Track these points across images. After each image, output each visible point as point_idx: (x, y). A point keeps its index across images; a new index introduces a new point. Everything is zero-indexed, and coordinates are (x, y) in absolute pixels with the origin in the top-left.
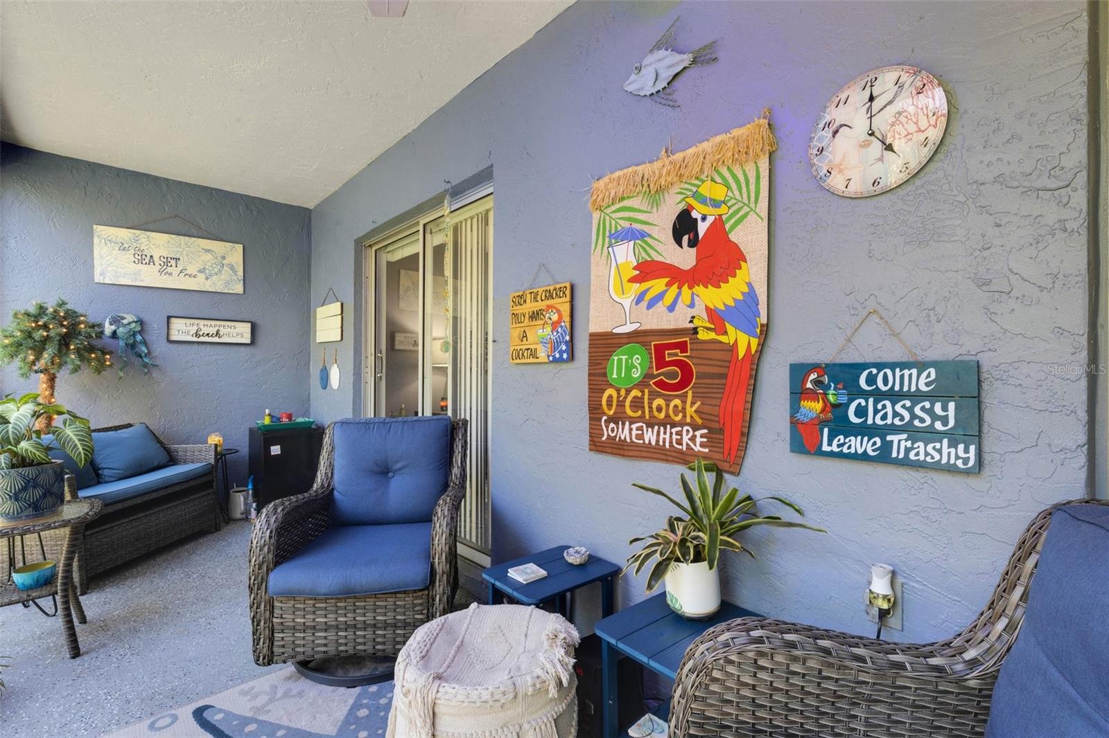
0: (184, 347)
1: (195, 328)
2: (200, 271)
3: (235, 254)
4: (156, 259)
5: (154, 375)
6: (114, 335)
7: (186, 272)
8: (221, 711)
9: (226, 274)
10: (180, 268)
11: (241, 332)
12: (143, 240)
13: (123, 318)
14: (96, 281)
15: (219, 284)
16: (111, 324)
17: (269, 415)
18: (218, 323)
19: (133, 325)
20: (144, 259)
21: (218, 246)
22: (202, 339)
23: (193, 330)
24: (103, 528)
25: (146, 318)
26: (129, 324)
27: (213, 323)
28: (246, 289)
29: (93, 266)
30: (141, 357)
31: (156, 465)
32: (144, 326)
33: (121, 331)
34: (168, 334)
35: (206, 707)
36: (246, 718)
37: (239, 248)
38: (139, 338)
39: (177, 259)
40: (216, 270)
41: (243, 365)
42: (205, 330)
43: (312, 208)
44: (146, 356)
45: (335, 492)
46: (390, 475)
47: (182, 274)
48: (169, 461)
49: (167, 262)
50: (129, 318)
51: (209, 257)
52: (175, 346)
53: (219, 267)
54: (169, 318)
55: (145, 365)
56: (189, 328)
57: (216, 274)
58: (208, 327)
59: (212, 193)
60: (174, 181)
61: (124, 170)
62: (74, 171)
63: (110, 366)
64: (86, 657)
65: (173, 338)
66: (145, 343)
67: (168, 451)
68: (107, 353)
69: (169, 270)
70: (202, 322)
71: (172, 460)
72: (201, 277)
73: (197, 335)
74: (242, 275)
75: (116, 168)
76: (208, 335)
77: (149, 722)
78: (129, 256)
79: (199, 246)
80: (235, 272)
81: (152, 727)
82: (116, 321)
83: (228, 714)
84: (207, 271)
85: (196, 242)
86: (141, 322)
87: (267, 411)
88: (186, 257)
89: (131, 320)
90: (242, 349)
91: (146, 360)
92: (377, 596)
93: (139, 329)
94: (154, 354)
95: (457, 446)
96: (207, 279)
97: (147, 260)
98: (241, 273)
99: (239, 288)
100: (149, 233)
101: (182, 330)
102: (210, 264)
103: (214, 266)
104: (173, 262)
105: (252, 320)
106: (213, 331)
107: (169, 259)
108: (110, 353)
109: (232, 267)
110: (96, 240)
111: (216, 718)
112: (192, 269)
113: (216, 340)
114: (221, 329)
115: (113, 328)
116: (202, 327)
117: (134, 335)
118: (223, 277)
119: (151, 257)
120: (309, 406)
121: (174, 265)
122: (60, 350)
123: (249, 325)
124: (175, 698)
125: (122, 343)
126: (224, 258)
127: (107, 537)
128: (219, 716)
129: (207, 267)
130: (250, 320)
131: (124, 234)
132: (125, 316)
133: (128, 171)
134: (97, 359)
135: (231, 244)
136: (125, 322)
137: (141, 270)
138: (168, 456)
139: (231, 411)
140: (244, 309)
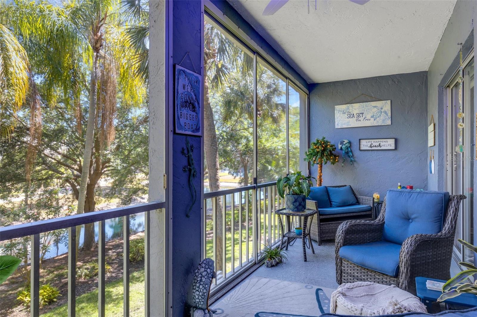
0: (366, 152)
1: (370, 143)
2: (372, 117)
3: (386, 105)
4: (355, 115)
5: (355, 165)
6: (341, 148)
7: (366, 119)
8: (323, 292)
9: (383, 116)
10: (364, 117)
11: (390, 144)
12: (350, 108)
13: (344, 142)
14: (336, 128)
15: (380, 121)
16: (340, 145)
17: (400, 186)
18: (379, 140)
19: (347, 144)
20: (351, 116)
21: (379, 104)
22: (373, 148)
23: (369, 144)
24: (326, 223)
25: (352, 141)
26: (346, 144)
27: (377, 140)
28: (393, 121)
29: (335, 122)
30: (350, 157)
31: (351, 203)
32: (352, 144)
33: (344, 147)
34: (360, 147)
35: (321, 289)
36: (327, 298)
37: (389, 102)
38: (349, 149)
39: (362, 113)
40: (378, 115)
41: (391, 160)
42: (374, 144)
43: (427, 70)
44: (352, 157)
45: (385, 224)
46: (410, 221)
47: (365, 120)
48: (356, 203)
49: (359, 115)
50: (346, 141)
51: (375, 109)
52: (362, 152)
53: (380, 113)
54: (360, 140)
55: (351, 161)
56: (368, 144)
57: (379, 117)
58: (375, 143)
59: (377, 79)
60: (361, 79)
61: (344, 81)
62: (329, 87)
63: (338, 161)
64: (307, 263)
65: (362, 148)
66: (351, 151)
67: (357, 198)
68: (337, 156)
69: (360, 119)
70: (373, 141)
71: (358, 202)
72: (372, 119)
73: (371, 147)
74: (390, 115)
75: (342, 81)
76: (375, 146)
77: (306, 285)
78: (346, 115)
79: (371, 105)
80: (387, 114)
81: (306, 287)
82: (342, 143)
83: (324, 294)
84: (375, 116)
85: (370, 104)
86: (350, 143)
87: (399, 184)
88: (366, 112)
89: (347, 142)
90: (391, 152)
91: (352, 159)
92: (376, 272)
93: (349, 146)
94: (355, 156)
95: (450, 211)
96: (375, 120)
97: (352, 116)
98: (390, 114)
99: (389, 122)
100: (352, 105)
101: (365, 145)
102: (376, 113)
103: (378, 113)
104: (361, 115)
105: (396, 137)
106: (377, 144)
107: (360, 114)
108: (338, 156)
109: (386, 113)
110: (336, 112)
111: (321, 293)
112: (368, 117)
113: (379, 148)
114: (381, 143)
115: (341, 146)
116: (373, 143)
117: (348, 149)
118: (381, 118)
119: (353, 114)
120: (427, 183)
121: (361, 116)
122: (321, 156)
123: (394, 140)
124: (316, 283)
125: (344, 152)
126: (382, 108)
127: (327, 227)
128: (322, 294)
129: (375, 114)
130: (394, 137)
131: (344, 107)
132: (344, 140)
133: (346, 80)
134: (333, 159)
135: (385, 101)
136: (344, 143)
137: (350, 121)
138: (356, 200)
139: (386, 183)
140: (391, 132)
